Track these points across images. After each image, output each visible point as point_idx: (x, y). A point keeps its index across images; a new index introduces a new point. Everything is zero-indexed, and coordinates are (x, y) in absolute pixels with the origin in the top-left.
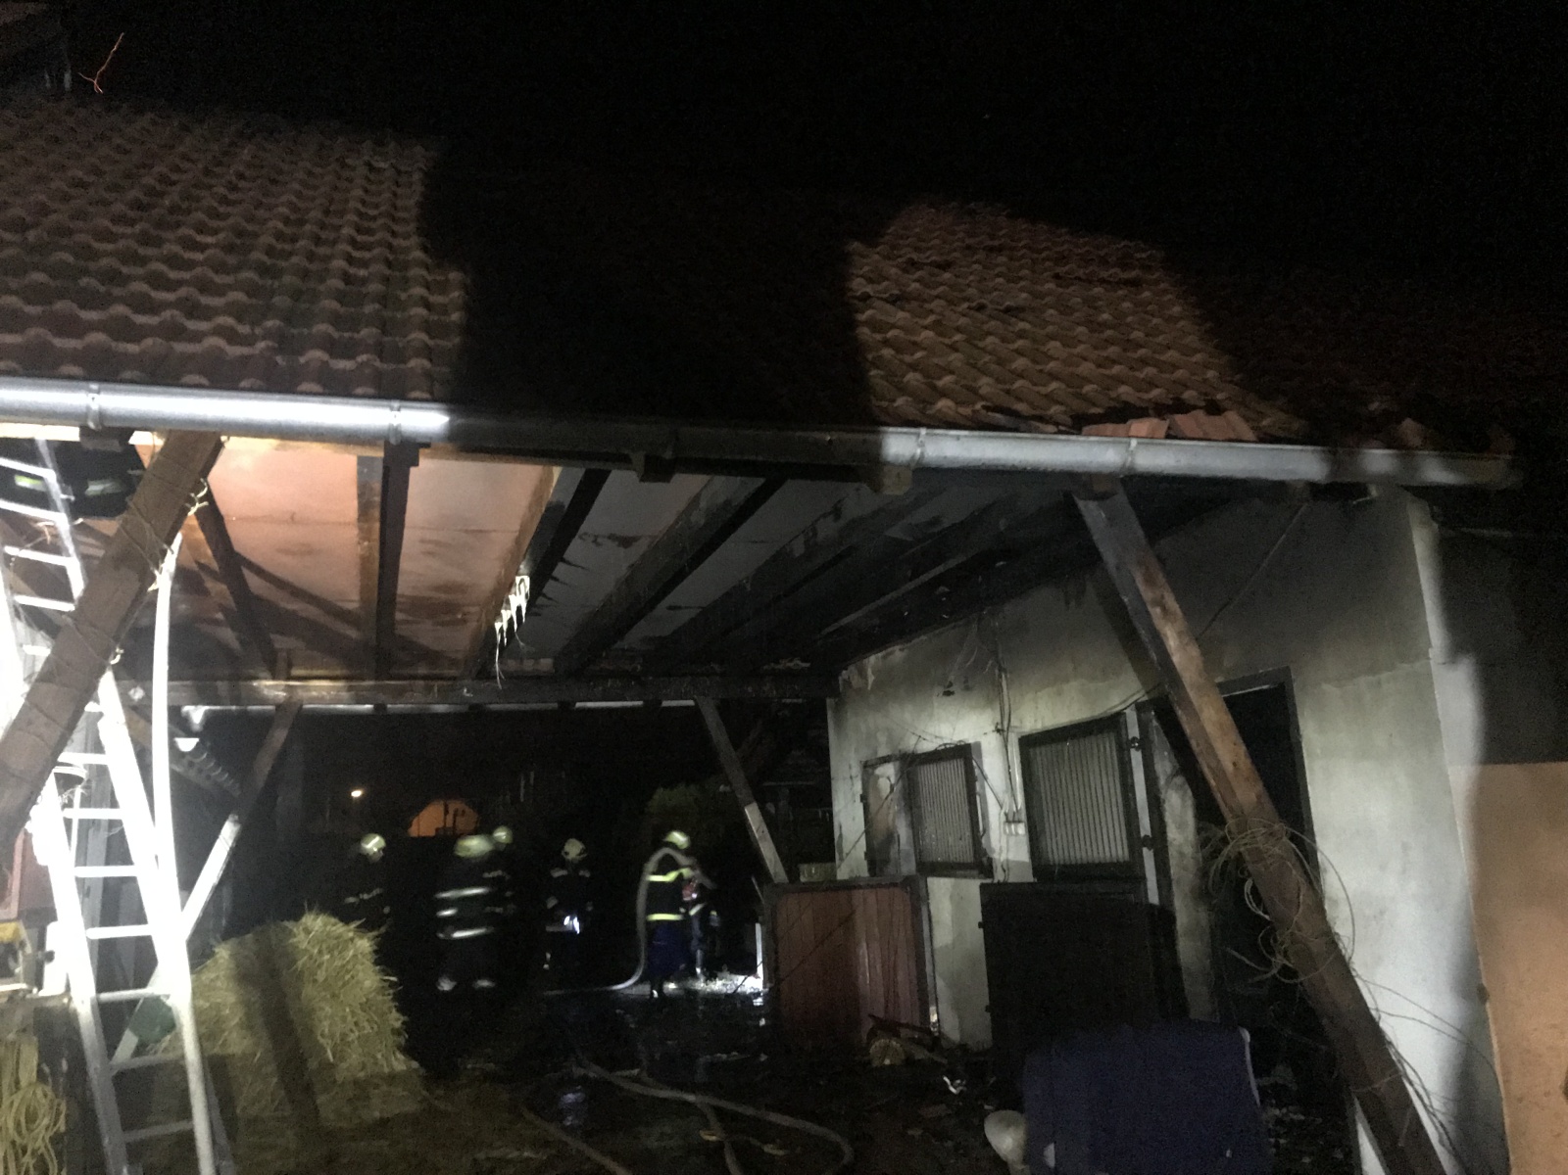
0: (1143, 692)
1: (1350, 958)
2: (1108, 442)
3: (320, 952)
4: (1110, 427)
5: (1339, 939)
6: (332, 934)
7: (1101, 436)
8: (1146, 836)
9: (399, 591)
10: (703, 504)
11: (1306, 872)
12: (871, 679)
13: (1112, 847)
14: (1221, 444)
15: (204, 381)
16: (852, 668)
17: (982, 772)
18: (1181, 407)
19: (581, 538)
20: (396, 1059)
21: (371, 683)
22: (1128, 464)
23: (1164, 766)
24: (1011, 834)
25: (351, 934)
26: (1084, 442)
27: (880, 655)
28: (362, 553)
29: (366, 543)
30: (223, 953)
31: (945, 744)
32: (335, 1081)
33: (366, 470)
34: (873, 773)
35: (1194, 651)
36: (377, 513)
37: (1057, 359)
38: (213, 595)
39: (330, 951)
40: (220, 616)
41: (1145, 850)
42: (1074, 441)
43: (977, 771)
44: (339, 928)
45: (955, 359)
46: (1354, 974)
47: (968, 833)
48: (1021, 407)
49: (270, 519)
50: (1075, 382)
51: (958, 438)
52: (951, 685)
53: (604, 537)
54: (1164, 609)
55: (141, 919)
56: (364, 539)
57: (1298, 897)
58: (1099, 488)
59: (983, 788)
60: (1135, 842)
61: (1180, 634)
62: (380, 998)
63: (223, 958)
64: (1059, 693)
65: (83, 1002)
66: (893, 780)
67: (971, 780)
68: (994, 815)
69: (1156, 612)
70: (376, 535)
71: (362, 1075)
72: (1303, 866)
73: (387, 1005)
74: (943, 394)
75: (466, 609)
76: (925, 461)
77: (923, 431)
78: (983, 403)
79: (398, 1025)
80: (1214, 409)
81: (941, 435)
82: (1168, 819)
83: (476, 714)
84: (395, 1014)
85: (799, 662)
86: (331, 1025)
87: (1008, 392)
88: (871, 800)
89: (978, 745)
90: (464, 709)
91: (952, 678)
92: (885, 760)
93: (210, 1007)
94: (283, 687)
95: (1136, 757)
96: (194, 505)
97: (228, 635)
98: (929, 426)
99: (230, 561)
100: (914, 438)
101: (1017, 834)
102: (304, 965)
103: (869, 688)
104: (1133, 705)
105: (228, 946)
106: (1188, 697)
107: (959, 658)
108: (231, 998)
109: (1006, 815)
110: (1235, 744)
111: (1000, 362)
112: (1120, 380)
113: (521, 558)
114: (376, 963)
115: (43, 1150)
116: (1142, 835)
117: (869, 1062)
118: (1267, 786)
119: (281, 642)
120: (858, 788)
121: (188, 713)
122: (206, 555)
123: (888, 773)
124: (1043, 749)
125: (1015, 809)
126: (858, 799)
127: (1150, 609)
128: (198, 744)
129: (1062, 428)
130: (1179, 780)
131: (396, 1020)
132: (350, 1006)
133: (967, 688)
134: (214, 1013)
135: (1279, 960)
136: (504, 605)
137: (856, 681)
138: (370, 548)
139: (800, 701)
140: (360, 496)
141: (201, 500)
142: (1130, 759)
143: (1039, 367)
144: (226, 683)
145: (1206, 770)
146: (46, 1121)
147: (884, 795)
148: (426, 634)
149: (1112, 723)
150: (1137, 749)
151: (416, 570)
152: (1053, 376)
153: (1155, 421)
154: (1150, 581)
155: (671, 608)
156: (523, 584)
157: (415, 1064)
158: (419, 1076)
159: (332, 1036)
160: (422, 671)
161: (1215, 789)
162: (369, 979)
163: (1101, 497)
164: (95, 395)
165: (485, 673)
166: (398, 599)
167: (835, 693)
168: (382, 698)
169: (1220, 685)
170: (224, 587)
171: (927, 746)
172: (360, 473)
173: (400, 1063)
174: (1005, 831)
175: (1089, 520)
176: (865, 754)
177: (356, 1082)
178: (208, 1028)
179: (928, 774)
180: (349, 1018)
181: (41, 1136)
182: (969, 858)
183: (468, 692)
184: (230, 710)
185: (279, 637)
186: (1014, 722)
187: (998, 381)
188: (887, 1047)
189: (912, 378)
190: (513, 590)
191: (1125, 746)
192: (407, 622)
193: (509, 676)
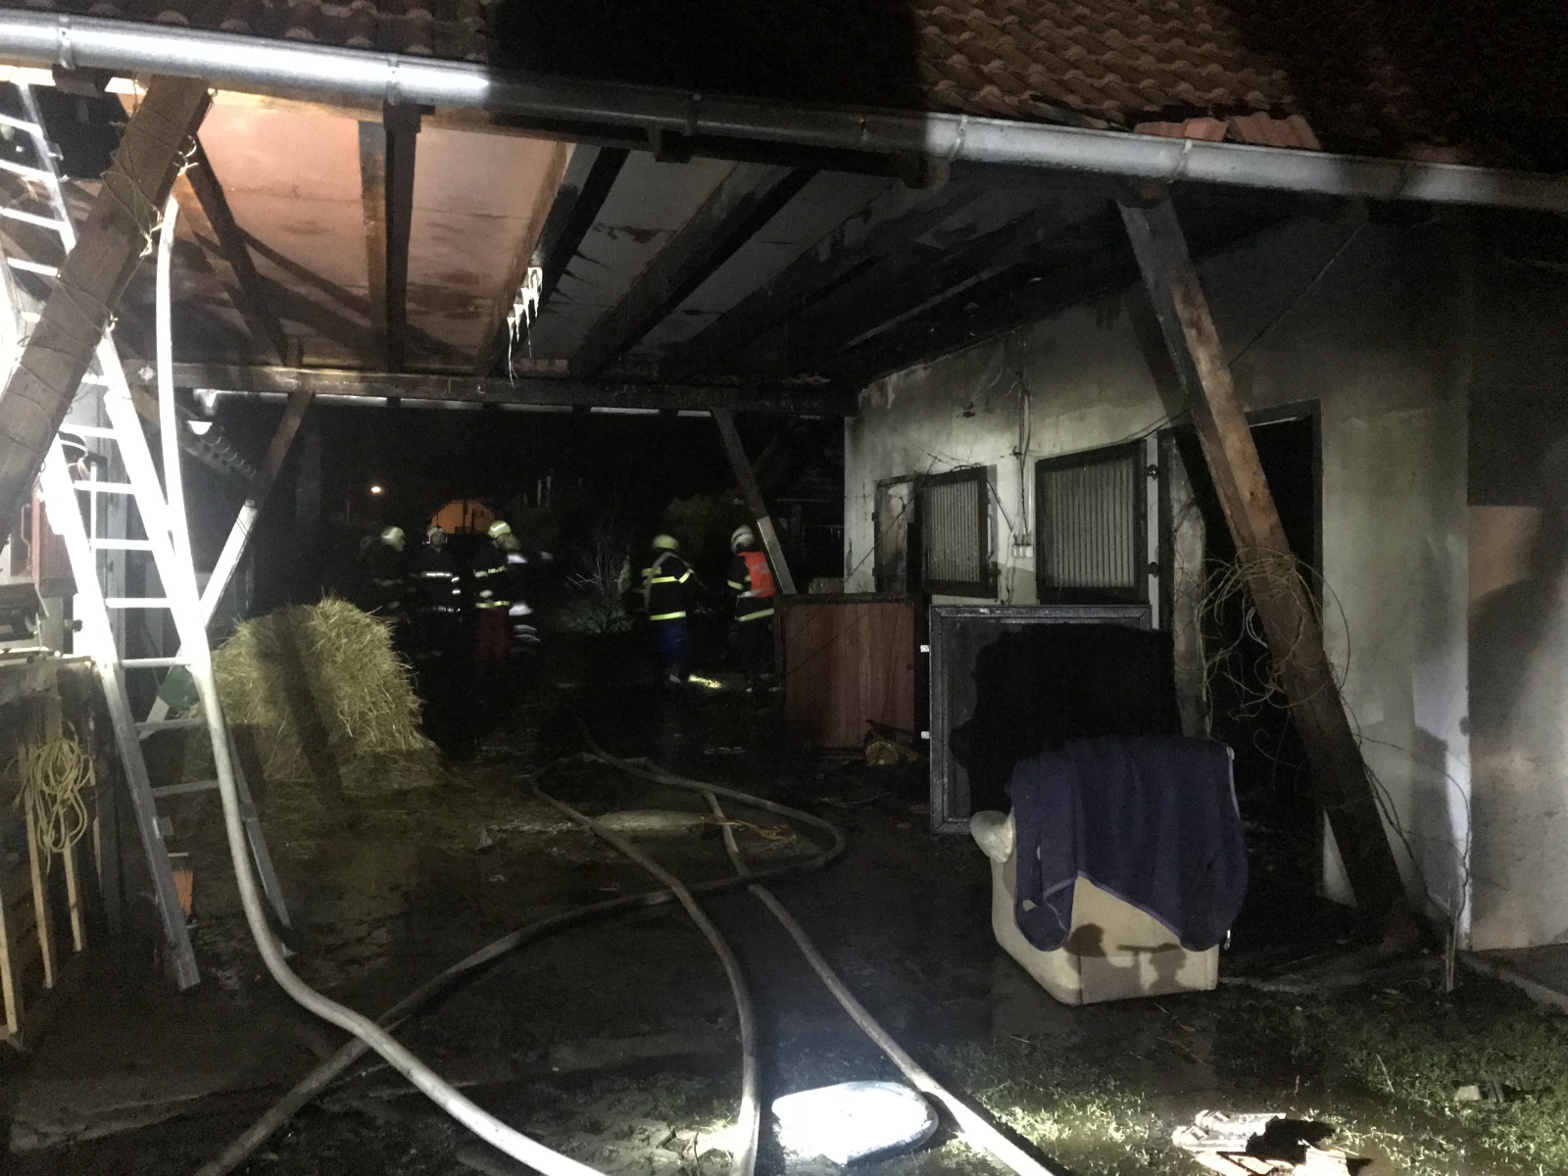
0: (1167, 419)
1: (1341, 688)
2: (1161, 142)
3: (338, 635)
4: (1164, 125)
5: (1333, 668)
6: (349, 620)
7: (1154, 135)
8: (1153, 563)
9: (409, 279)
10: (724, 197)
11: (1310, 603)
12: (891, 397)
13: (1118, 572)
14: (1281, 151)
15: (183, 19)
16: (872, 386)
17: (995, 495)
18: (1244, 109)
19: (595, 228)
20: (414, 737)
21: (384, 375)
22: (1179, 169)
23: (1180, 494)
24: (1018, 556)
25: (368, 620)
26: (1137, 140)
27: (902, 373)
28: (368, 233)
29: (372, 223)
30: (244, 631)
31: (961, 466)
32: (355, 755)
33: (368, 140)
34: (886, 492)
35: (1225, 377)
36: (382, 190)
37: (1114, 49)
38: (217, 271)
39: (348, 635)
40: (225, 296)
41: (1151, 577)
42: (1126, 139)
43: (990, 493)
44: (357, 614)
45: (1006, 42)
46: (1342, 702)
47: (976, 554)
48: (1072, 100)
49: (272, 192)
50: (1131, 75)
51: (1002, 128)
52: (972, 406)
53: (620, 229)
54: (1200, 331)
55: (162, 594)
56: (371, 218)
57: (1299, 626)
58: (1148, 194)
59: (995, 510)
60: (1141, 567)
61: (1212, 357)
62: (397, 681)
63: (245, 635)
64: (1082, 418)
65: (106, 666)
66: (906, 502)
67: (984, 502)
68: (1004, 537)
69: (1191, 334)
70: (382, 215)
71: (380, 749)
72: (1308, 599)
73: (405, 689)
74: (989, 80)
75: (479, 302)
76: (964, 152)
77: (965, 119)
78: (1032, 92)
79: (414, 707)
80: (1278, 113)
81: (984, 124)
82: (1178, 546)
83: (491, 412)
84: (412, 697)
85: (819, 378)
86: (349, 704)
87: (1061, 83)
88: (883, 519)
89: (994, 468)
90: (478, 406)
91: (973, 399)
92: (899, 480)
93: (234, 680)
94: (295, 375)
95: (1152, 487)
96: (183, 165)
97: (235, 317)
98: (971, 114)
99: (233, 238)
100: (953, 125)
101: (1024, 556)
102: (323, 646)
103: (889, 407)
104: (1155, 433)
105: (249, 626)
106: (1213, 425)
107: (984, 377)
108: (255, 675)
109: (1015, 537)
110: (1255, 473)
111: (1052, 49)
112: (1181, 77)
113: (534, 246)
114: (393, 648)
115: (72, 800)
116: (1150, 562)
117: (865, 761)
118: (1282, 517)
119: (290, 327)
120: (871, 508)
121: (200, 396)
122: (204, 228)
123: (902, 491)
124: (1059, 474)
125: (1025, 533)
126: (870, 517)
127: (1185, 330)
128: (211, 427)
129: (1114, 125)
130: (1195, 510)
131: (413, 702)
132: (369, 686)
133: (989, 410)
134: (237, 686)
135: (1272, 687)
136: (517, 299)
137: (876, 399)
138: (376, 229)
139: (818, 418)
140: (363, 169)
141: (191, 160)
142: (1146, 487)
143: (1094, 58)
144: (237, 368)
145: (1222, 499)
146: (73, 775)
147: (895, 514)
148: (438, 326)
149: (1132, 449)
150: (1154, 476)
151: (425, 257)
152: (1109, 68)
153: (1214, 121)
154: (1187, 299)
155: (689, 312)
156: (535, 276)
157: (432, 744)
158: (436, 754)
159: (352, 714)
160: (437, 366)
161: (1230, 518)
162: (386, 663)
163: (1148, 205)
164: (66, 30)
165: (499, 371)
166: (409, 288)
167: (854, 410)
168: (395, 391)
169: (1247, 414)
170: (228, 264)
171: (943, 467)
172: (362, 143)
173: (417, 742)
174: (1012, 552)
175: (1131, 231)
176: (879, 475)
177: (376, 756)
178: (231, 699)
179: (942, 497)
180: (368, 698)
181: (70, 788)
182: (975, 577)
183: (481, 390)
184: (242, 396)
185: (290, 323)
186: (1032, 446)
187: (1049, 70)
188: (883, 748)
189: (957, 60)
190: (525, 284)
191: (1143, 473)
192: (419, 313)
193: (522, 376)
